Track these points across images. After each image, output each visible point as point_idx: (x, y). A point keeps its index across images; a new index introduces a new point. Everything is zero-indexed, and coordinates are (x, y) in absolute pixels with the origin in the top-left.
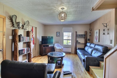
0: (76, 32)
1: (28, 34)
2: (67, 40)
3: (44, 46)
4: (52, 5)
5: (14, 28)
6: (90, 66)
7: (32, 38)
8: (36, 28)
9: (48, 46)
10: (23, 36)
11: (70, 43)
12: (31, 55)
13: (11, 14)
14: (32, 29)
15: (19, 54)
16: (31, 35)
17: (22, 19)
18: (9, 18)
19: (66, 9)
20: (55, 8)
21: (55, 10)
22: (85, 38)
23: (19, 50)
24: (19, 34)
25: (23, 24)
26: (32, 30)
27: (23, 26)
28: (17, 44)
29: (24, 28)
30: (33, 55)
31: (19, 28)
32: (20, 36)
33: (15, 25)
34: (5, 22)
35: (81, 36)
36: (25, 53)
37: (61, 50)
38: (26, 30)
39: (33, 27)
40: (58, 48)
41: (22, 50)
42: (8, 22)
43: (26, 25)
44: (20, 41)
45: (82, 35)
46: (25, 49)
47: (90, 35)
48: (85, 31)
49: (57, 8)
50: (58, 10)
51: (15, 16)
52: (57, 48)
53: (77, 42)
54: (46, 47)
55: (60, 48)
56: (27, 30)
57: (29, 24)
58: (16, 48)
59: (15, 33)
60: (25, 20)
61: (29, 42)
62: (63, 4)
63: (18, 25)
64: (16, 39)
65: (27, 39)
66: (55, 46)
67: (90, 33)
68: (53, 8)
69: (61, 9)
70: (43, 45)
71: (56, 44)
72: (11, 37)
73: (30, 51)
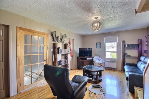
0: (124, 42)
1: (65, 46)
2: (111, 52)
3: (82, 59)
4: (84, 17)
5: (54, 42)
6: (134, 87)
7: (70, 51)
8: (73, 40)
9: (86, 59)
10: (61, 48)
11: (115, 56)
12: (68, 66)
13: (52, 31)
14: (70, 41)
15: (58, 64)
16: (69, 48)
17: (61, 34)
18: (50, 34)
19: (99, 17)
20: (88, 19)
21: (88, 20)
22: (138, 49)
23: (58, 61)
24: (58, 47)
25: (61, 38)
26: (70, 43)
27: (61, 40)
28: (56, 55)
29: (62, 41)
30: (71, 67)
31: (58, 42)
32: (58, 49)
33: (55, 39)
34: (48, 37)
35: (131, 47)
36: (63, 64)
37: (102, 64)
38: (63, 43)
39: (70, 40)
40: (98, 62)
41: (60, 61)
42: (50, 37)
43: (64, 38)
44: (58, 53)
45: (133, 45)
46: (63, 61)
47: (147, 45)
48: (139, 40)
49: (90, 18)
50: (92, 20)
51: (55, 32)
52: (96, 61)
53: (125, 55)
54: (84, 60)
55: (101, 62)
56: (65, 43)
57: (66, 37)
58: (55, 59)
59: (55, 46)
60: (63, 34)
61: (66, 54)
62: (94, 14)
63: (57, 39)
64: (56, 51)
65: (64, 52)
66: (94, 59)
67: (147, 42)
68: (86, 19)
69: (95, 18)
70: (81, 57)
71: (96, 57)
72: (52, 50)
73: (68, 62)
